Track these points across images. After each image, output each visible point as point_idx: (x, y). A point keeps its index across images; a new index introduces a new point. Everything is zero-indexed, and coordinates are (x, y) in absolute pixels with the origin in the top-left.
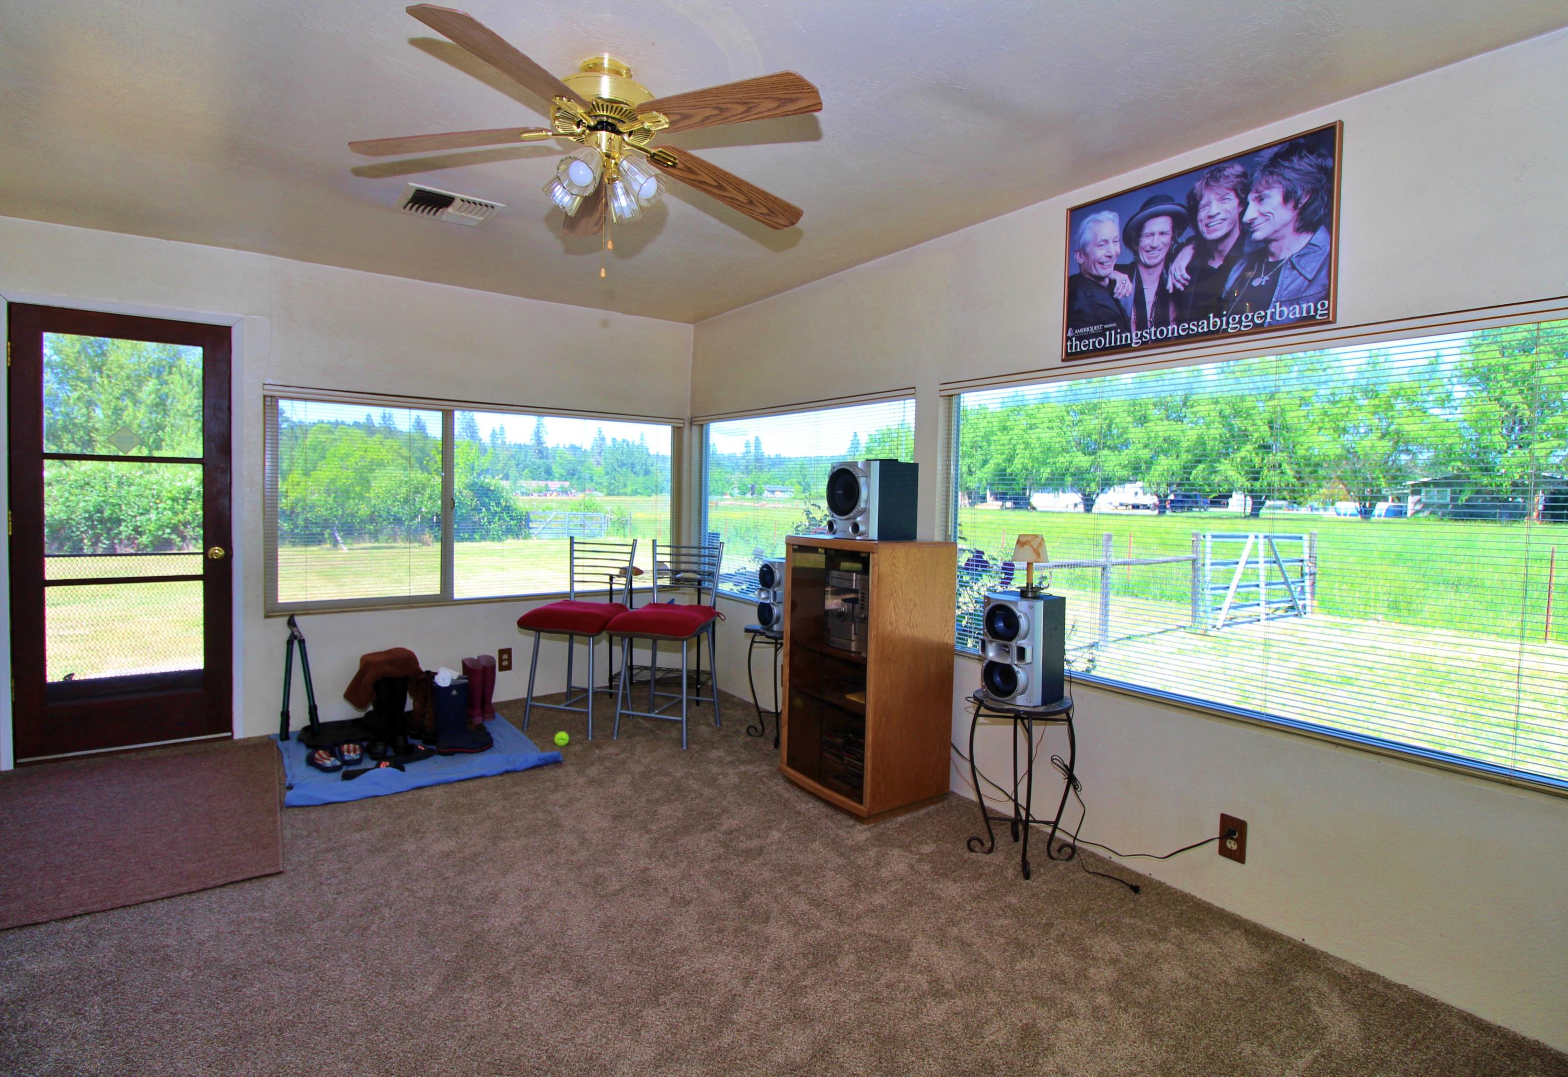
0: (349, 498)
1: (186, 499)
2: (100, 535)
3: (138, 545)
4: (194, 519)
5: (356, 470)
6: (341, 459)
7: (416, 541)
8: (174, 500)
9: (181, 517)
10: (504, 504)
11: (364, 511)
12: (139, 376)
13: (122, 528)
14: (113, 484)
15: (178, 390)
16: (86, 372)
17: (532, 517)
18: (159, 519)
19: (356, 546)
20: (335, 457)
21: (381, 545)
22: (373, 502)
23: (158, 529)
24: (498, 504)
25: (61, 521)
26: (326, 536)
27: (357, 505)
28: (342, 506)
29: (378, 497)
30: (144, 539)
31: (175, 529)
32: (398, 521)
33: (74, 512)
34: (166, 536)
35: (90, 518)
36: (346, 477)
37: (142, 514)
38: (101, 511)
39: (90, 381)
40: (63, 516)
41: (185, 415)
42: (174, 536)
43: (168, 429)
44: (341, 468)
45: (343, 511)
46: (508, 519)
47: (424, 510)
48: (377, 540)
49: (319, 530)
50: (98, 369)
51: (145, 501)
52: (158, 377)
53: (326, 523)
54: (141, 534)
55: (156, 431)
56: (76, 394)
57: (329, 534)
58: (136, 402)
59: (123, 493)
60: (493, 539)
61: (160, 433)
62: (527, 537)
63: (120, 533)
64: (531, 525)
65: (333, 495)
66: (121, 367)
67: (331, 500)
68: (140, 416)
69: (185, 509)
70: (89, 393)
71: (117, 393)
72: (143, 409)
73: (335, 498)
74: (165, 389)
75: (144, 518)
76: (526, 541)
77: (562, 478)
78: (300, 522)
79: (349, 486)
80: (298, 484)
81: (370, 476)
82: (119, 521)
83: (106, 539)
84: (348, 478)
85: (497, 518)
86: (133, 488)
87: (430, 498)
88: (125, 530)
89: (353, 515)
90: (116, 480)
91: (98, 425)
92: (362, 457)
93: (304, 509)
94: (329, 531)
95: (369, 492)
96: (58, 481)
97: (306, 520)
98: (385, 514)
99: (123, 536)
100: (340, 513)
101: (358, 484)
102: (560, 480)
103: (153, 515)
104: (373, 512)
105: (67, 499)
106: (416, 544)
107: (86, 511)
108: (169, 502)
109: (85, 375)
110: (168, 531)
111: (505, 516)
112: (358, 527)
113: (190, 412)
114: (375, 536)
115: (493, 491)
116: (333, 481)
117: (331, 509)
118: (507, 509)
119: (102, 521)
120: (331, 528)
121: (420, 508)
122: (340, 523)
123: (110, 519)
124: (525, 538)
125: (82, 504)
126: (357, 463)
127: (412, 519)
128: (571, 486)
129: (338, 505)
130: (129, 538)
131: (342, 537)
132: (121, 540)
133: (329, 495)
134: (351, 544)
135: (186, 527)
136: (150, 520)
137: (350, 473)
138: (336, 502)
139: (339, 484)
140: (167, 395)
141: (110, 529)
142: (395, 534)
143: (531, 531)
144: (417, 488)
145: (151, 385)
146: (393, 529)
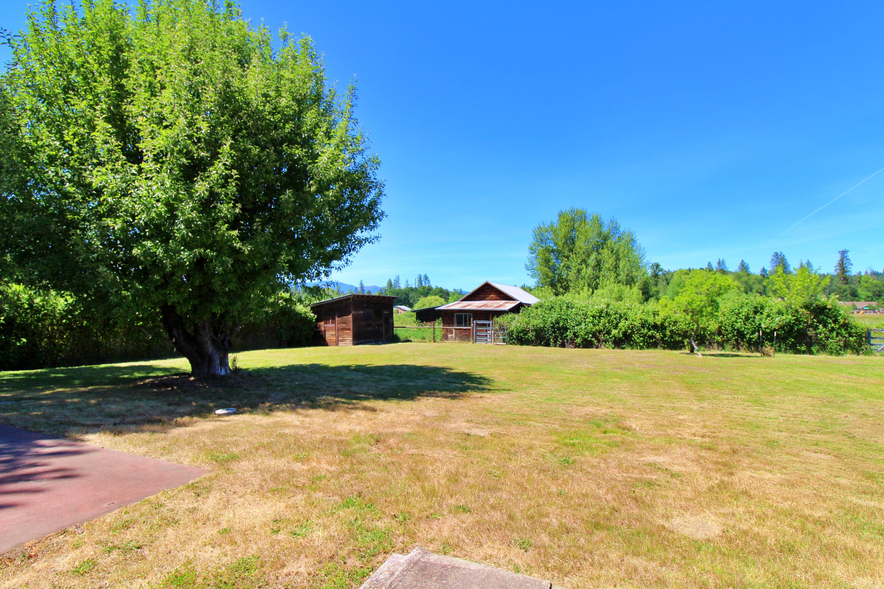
0: (702, 316)
1: (600, 317)
2: (558, 337)
3: (576, 343)
4: (604, 329)
5: (707, 295)
6: (696, 286)
7: (758, 351)
8: (594, 317)
9: (597, 328)
10: (842, 321)
11: (713, 326)
12: (588, 252)
13: (568, 333)
14: (564, 308)
15: (606, 257)
16: (566, 253)
17: (872, 334)
18: (586, 329)
19: (707, 352)
20: (691, 285)
21: (727, 353)
22: (720, 319)
23: (585, 335)
24: (835, 321)
25: (541, 328)
26: (686, 344)
27: (708, 320)
28: (697, 322)
29: (724, 315)
30: (579, 340)
31: (594, 335)
32: (741, 334)
33: (546, 323)
34: (589, 339)
35: (553, 327)
36: (700, 300)
37: (577, 325)
38: (558, 323)
39: (568, 257)
40: (542, 325)
41: (609, 269)
42: (593, 339)
43: (601, 278)
44: (696, 293)
45: (698, 325)
46: (847, 335)
47: (763, 326)
48: (724, 348)
49: (680, 339)
50: (571, 250)
51: (579, 317)
52: (597, 251)
53: (685, 335)
54: (577, 337)
55: (595, 280)
56: (562, 264)
57: (688, 343)
58: (587, 266)
59: (569, 312)
60: (831, 353)
61: (597, 280)
62: (868, 353)
63: (567, 336)
64: (872, 341)
65: (691, 314)
66: (580, 248)
67: (689, 317)
68: (589, 272)
69: (599, 322)
70: (568, 263)
71: (579, 262)
72: (590, 268)
73: (692, 316)
74: (600, 257)
75: (579, 327)
76: (867, 357)
77: (869, 299)
78: (668, 333)
79: (702, 307)
80: (666, 306)
81: (719, 300)
82: (566, 329)
83: (561, 339)
84: (701, 301)
85: (834, 334)
86: (574, 310)
87: (768, 316)
88: (569, 334)
89: (705, 329)
90: (566, 305)
91: (571, 278)
92: (713, 285)
93: (670, 324)
94: (687, 340)
95: (717, 312)
96: (540, 306)
97: (672, 331)
98: (729, 329)
99: (568, 338)
100: (695, 326)
101: (709, 306)
102: (865, 301)
103: (583, 326)
104: (720, 327)
105: (544, 316)
106: (758, 354)
107: (552, 323)
108: (591, 318)
109: (566, 254)
110: (591, 336)
111: (844, 332)
112: (708, 337)
113: (611, 268)
114: (721, 345)
115: (830, 309)
116: (690, 303)
117: (689, 324)
118: (846, 326)
119: (559, 329)
120: (689, 337)
121: (760, 324)
122: (695, 335)
123: (562, 327)
124: (866, 354)
125: (550, 319)
126: (708, 290)
127: (753, 333)
128: (878, 305)
129: (694, 321)
130: (571, 339)
131: (697, 345)
132: (567, 340)
133: (688, 314)
134: (704, 351)
135: (600, 334)
136: (581, 329)
137: (704, 298)
138: (692, 318)
139: (694, 306)
140: (600, 260)
141: (563, 334)
142: (738, 344)
143: (872, 347)
144: (756, 308)
145: (593, 256)
146: (736, 340)
